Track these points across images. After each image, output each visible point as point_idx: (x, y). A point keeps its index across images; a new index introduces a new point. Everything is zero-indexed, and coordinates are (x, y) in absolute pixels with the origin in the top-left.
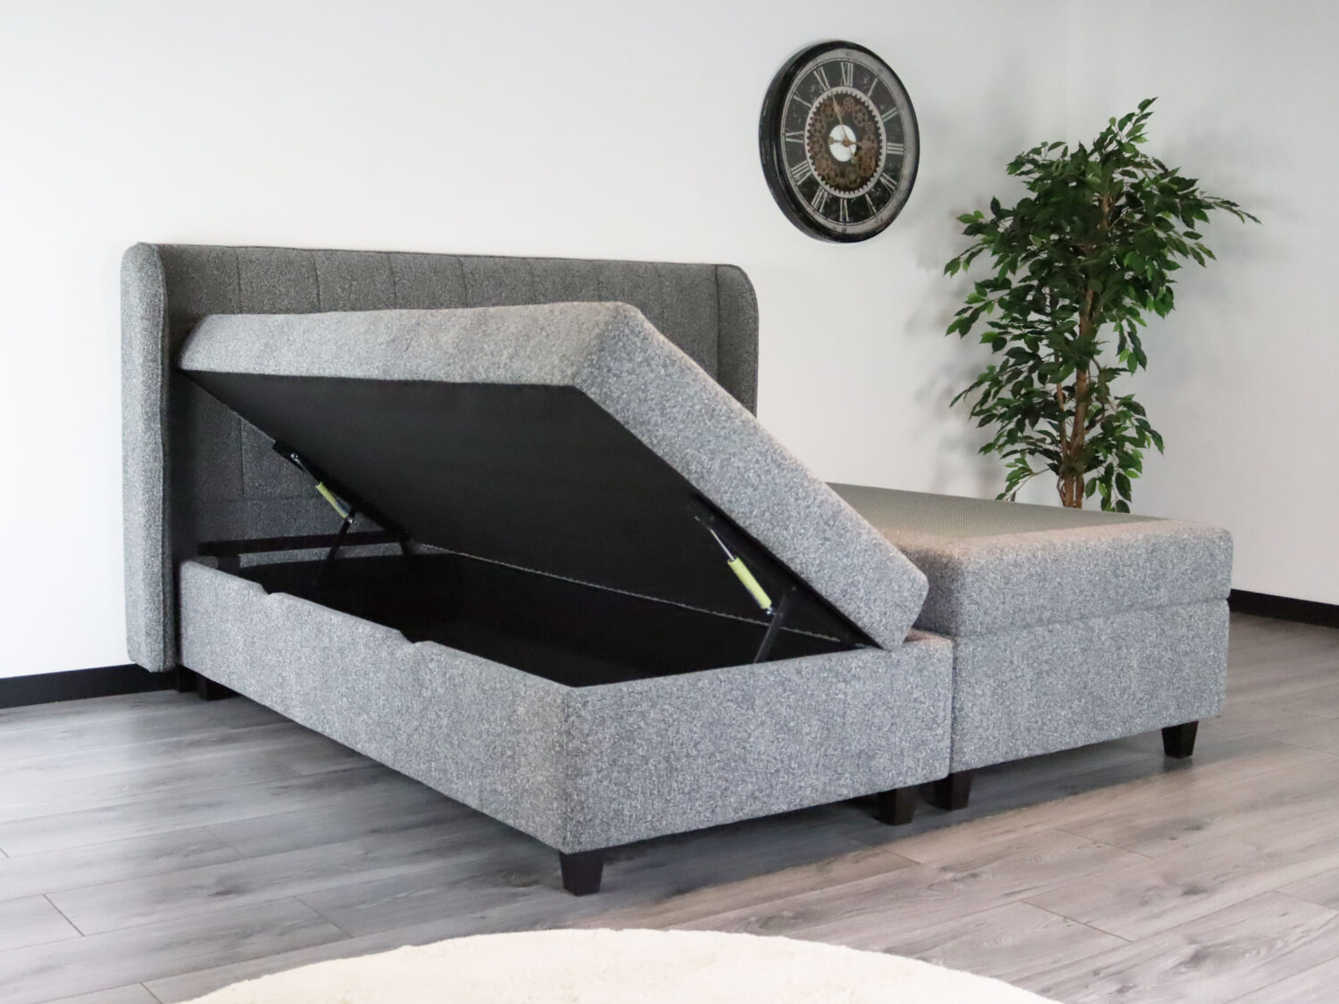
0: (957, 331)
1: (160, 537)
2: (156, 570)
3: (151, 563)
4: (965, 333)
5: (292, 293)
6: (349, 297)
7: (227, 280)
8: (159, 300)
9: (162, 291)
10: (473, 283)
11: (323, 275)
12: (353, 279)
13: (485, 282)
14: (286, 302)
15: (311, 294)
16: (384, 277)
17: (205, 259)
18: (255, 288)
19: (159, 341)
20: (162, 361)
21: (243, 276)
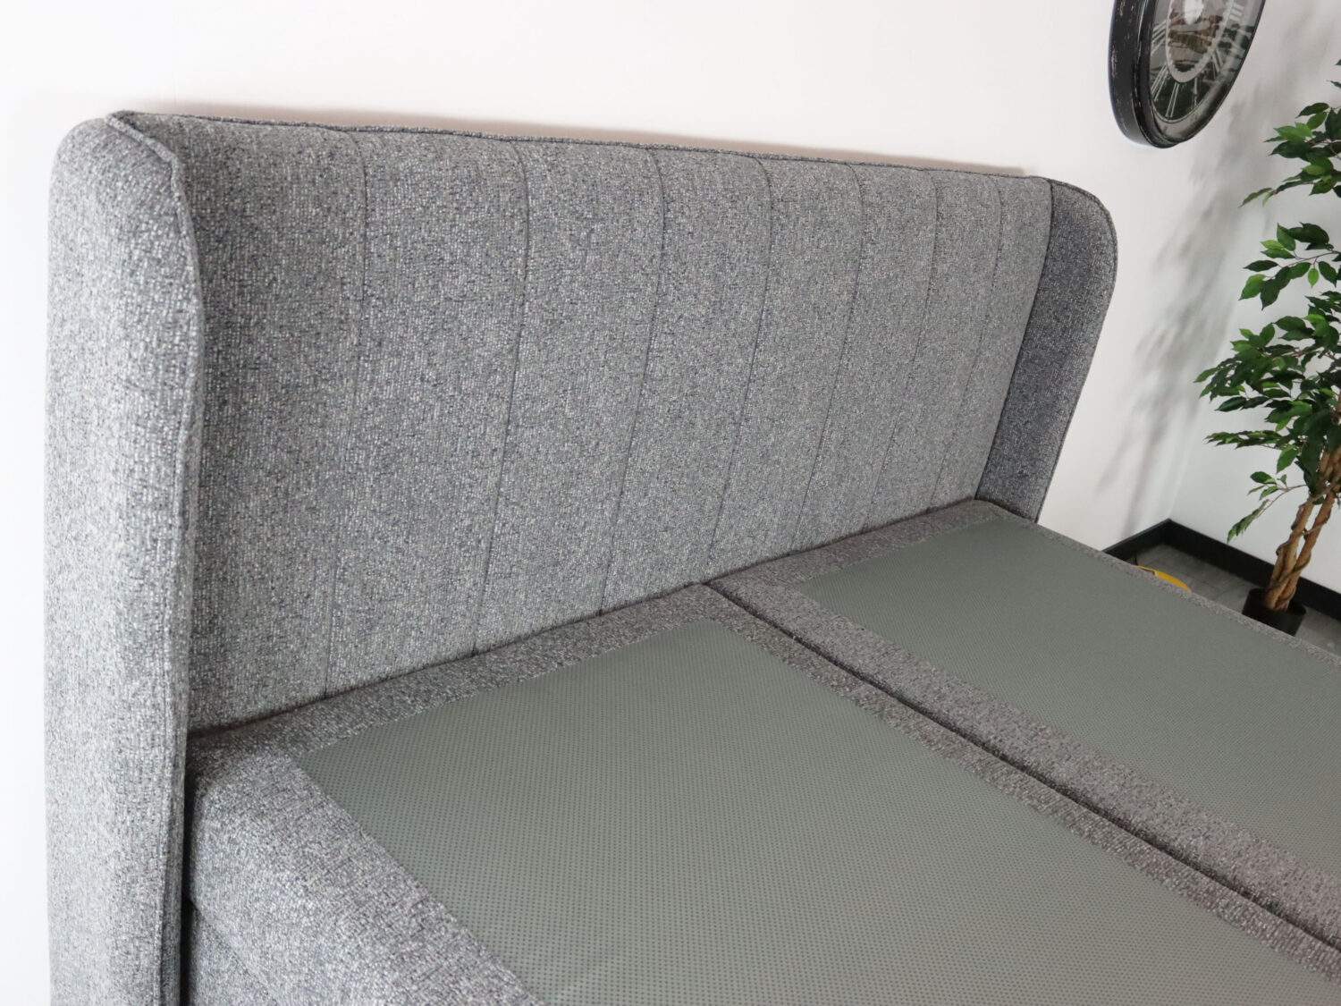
0: (1258, 297)
1: (158, 899)
2: (145, 962)
3: (132, 950)
4: (1270, 303)
5: (476, 252)
6: (584, 260)
7: (338, 231)
8: (185, 338)
9: (193, 308)
10: (784, 221)
11: (542, 208)
12: (596, 219)
13: (802, 220)
14: (461, 280)
15: (513, 256)
16: (651, 212)
17: (288, 171)
18: (401, 250)
19: (179, 455)
20: (184, 503)
21: (377, 217)
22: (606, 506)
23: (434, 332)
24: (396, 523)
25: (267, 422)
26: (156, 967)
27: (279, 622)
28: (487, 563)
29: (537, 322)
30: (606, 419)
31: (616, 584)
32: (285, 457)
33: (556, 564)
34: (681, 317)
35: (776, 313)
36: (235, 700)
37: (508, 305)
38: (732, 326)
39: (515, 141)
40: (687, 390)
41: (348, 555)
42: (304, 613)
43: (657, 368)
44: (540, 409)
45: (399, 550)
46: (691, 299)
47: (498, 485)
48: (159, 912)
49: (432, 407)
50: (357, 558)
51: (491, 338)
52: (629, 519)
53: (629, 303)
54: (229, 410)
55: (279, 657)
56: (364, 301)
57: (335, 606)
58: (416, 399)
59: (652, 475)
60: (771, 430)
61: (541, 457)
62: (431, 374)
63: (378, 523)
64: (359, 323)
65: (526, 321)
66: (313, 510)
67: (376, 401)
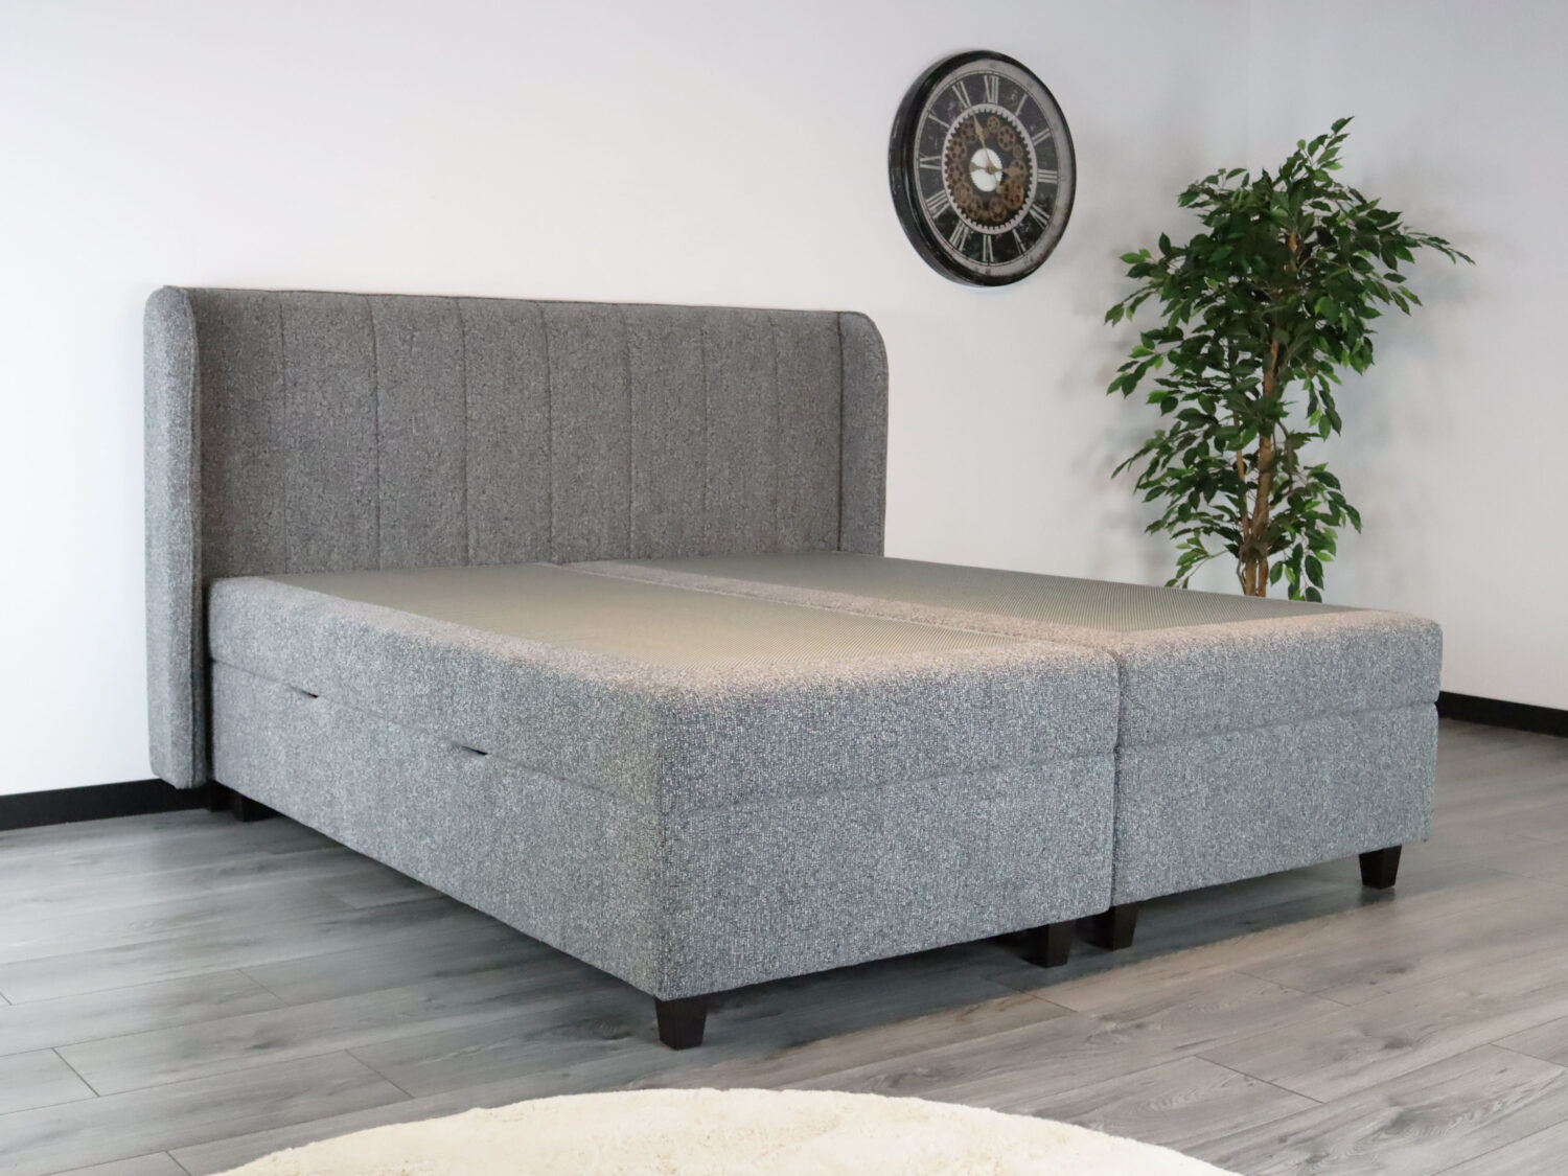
0: (1120, 389)
4: (1130, 392)
5: (344, 344)
6: (411, 351)
7: (269, 332)
8: (189, 354)
9: (192, 343)
10: (555, 333)
11: (380, 324)
12: (415, 329)
13: (570, 333)
14: (336, 356)
15: (366, 347)
16: (452, 327)
17: (242, 306)
18: (301, 341)
19: (189, 403)
20: (193, 426)
21: (287, 326)
22: (455, 494)
23: (324, 381)
24: (316, 480)
25: (240, 417)
26: (189, 674)
27: (256, 524)
28: (378, 517)
29: (386, 381)
30: (443, 440)
31: (474, 549)
32: (252, 436)
33: (426, 526)
34: (484, 385)
35: (560, 387)
36: (235, 565)
37: (367, 370)
38: (526, 393)
39: (367, 297)
40: (500, 429)
41: (290, 494)
42: (269, 522)
43: (473, 413)
44: (396, 429)
45: (319, 497)
46: (490, 375)
47: (377, 470)
48: (189, 639)
49: (328, 420)
50: (296, 497)
51: (358, 387)
52: (474, 506)
53: (445, 375)
54: (222, 409)
55: (257, 545)
56: (284, 365)
57: (286, 522)
58: (318, 414)
59: (485, 479)
60: (578, 464)
61: (401, 457)
62: (325, 403)
63: (306, 479)
64: (283, 374)
65: (379, 381)
66: (268, 465)
67: (296, 413)
